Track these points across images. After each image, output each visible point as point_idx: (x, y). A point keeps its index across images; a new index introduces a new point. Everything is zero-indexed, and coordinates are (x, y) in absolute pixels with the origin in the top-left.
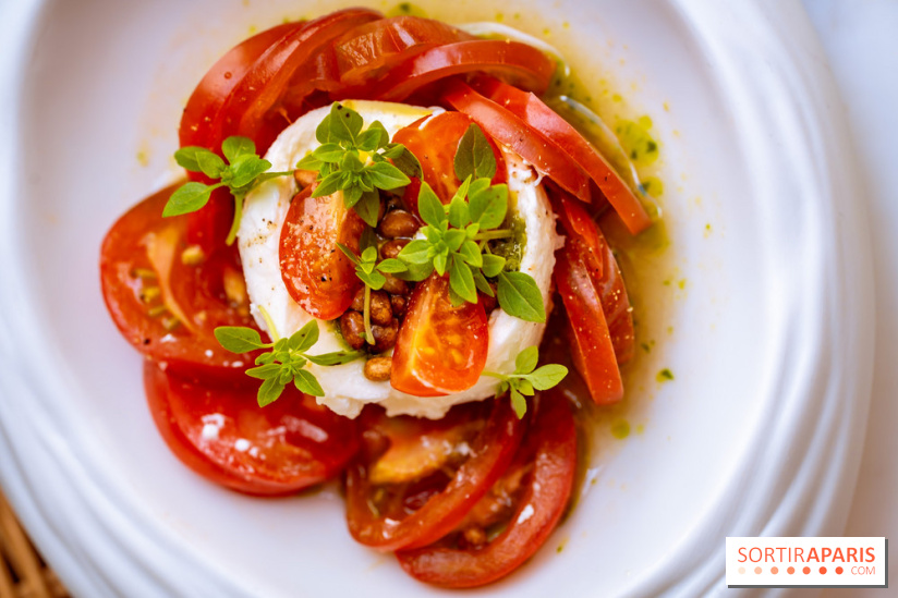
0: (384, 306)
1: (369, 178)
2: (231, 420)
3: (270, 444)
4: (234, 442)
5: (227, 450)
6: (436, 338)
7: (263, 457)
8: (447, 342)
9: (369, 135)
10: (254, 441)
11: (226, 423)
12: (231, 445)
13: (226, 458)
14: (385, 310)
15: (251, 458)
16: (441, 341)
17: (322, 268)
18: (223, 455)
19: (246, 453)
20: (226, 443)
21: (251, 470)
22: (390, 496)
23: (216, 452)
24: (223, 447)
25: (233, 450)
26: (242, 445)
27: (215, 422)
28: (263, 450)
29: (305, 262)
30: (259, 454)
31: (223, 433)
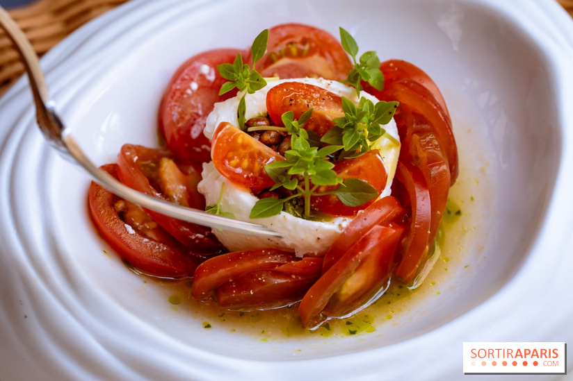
0: (271, 138)
1: (351, 129)
2: (210, 85)
3: (192, 102)
4: (197, 82)
5: (192, 76)
6: (248, 151)
7: (185, 96)
8: (245, 157)
9: (377, 129)
10: (196, 93)
11: (209, 81)
12: (195, 79)
13: (187, 75)
14: (269, 138)
15: (185, 89)
16: (246, 153)
17: (298, 100)
18: (189, 73)
19: (189, 87)
20: (196, 77)
21: (178, 87)
22: (153, 169)
23: (192, 70)
24: (194, 74)
25: (192, 80)
26: (194, 86)
27: (210, 74)
28: (190, 97)
29: (303, 93)
30: (188, 94)
31: (202, 76)
